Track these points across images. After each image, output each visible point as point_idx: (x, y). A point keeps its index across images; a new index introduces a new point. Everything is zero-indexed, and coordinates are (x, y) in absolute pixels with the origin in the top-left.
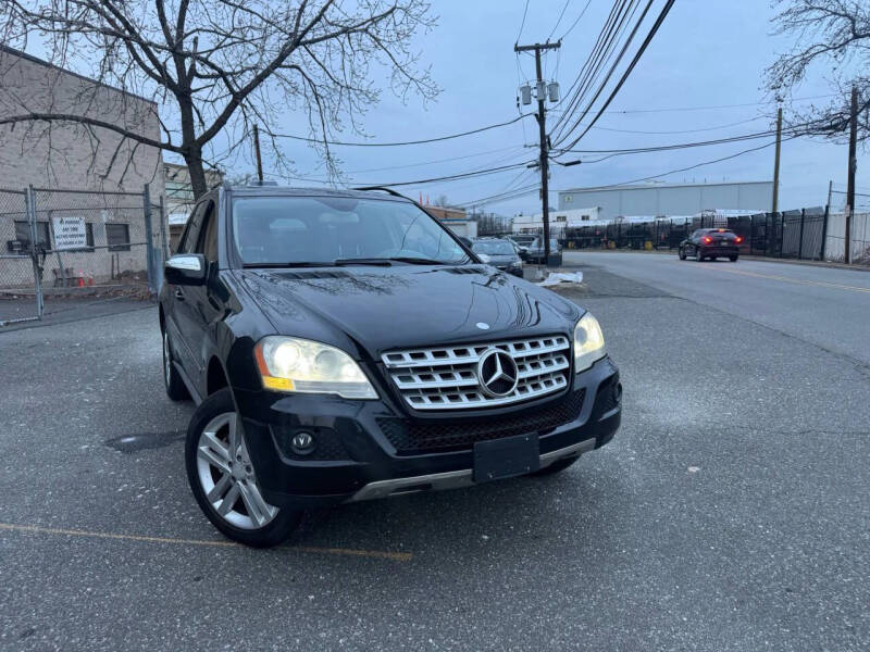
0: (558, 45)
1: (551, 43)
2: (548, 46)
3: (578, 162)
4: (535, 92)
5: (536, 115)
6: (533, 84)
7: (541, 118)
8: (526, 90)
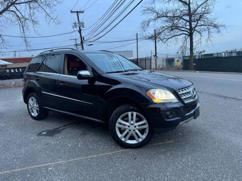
0: (83, 12)
2: (80, 12)
3: (92, 45)
4: (78, 25)
6: (77, 22)
7: (80, 32)
8: (75, 23)
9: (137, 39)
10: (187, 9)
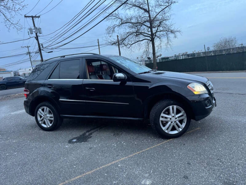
0: (39, 17)
1: (36, 16)
3: (52, 52)
4: (34, 30)
5: (35, 38)
6: (33, 28)
7: (37, 38)
8: (30, 29)
9: (99, 45)
10: (148, 15)
